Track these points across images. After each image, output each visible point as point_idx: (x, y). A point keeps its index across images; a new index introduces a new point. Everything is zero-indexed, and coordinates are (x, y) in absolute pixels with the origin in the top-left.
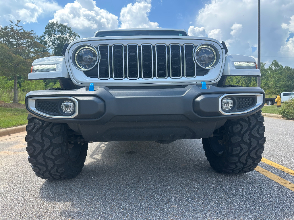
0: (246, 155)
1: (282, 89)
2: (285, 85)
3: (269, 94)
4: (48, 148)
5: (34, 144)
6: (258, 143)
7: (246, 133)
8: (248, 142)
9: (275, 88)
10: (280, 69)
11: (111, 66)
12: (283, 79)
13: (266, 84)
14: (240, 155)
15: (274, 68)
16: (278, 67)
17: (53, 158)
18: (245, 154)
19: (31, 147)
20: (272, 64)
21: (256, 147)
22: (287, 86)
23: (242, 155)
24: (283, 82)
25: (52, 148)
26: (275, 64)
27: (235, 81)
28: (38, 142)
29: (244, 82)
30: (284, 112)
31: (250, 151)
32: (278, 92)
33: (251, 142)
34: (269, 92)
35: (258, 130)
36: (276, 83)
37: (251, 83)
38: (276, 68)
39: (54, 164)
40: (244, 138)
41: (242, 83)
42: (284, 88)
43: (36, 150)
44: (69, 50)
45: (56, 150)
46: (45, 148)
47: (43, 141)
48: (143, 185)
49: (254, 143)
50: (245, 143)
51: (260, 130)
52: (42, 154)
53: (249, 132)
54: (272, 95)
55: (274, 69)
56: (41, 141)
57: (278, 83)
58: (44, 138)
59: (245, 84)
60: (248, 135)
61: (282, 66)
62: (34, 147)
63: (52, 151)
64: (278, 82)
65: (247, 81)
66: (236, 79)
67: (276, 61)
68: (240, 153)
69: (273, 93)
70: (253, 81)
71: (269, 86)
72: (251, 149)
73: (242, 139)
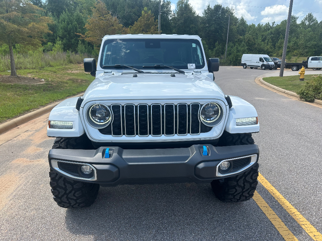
0: (240, 194)
1: (311, 50)
2: (316, 45)
3: (296, 55)
4: (70, 192)
5: (58, 189)
6: (251, 186)
7: (241, 178)
8: (242, 185)
9: (304, 49)
10: (314, 24)
11: (123, 124)
12: (315, 37)
13: (295, 43)
14: (235, 194)
15: (307, 23)
16: (311, 22)
17: (75, 198)
18: (238, 194)
19: (56, 191)
20: (306, 19)
21: (249, 189)
22: (318, 47)
23: (237, 194)
24: (315, 41)
25: (73, 192)
26: (310, 18)
27: (261, 38)
28: (61, 188)
29: (270, 40)
30: (303, 93)
31: (243, 192)
32: (307, 53)
33: (244, 185)
34: (297, 53)
35: (252, 176)
36: (306, 42)
37: (278, 41)
38: (310, 23)
39: (76, 202)
40: (239, 183)
41: (268, 41)
42: (315, 48)
43: (61, 193)
44: (83, 108)
45: (78, 193)
46: (68, 192)
47: (66, 186)
48: (152, 214)
49: (247, 186)
50: (240, 186)
51: (253, 176)
52: (65, 196)
53: (244, 178)
54: (300, 56)
55: (307, 25)
56: (64, 187)
57: (309, 43)
58: (66, 184)
59: (272, 42)
60: (243, 180)
61: (317, 20)
62: (58, 191)
63: (74, 194)
64: (309, 41)
65: (274, 38)
66: (262, 36)
67: (311, 14)
68: (234, 193)
69: (302, 55)
70: (281, 39)
71: (298, 46)
72: (244, 190)
73: (238, 184)
